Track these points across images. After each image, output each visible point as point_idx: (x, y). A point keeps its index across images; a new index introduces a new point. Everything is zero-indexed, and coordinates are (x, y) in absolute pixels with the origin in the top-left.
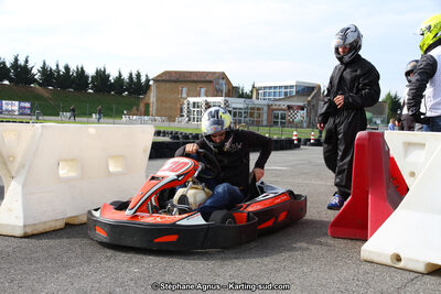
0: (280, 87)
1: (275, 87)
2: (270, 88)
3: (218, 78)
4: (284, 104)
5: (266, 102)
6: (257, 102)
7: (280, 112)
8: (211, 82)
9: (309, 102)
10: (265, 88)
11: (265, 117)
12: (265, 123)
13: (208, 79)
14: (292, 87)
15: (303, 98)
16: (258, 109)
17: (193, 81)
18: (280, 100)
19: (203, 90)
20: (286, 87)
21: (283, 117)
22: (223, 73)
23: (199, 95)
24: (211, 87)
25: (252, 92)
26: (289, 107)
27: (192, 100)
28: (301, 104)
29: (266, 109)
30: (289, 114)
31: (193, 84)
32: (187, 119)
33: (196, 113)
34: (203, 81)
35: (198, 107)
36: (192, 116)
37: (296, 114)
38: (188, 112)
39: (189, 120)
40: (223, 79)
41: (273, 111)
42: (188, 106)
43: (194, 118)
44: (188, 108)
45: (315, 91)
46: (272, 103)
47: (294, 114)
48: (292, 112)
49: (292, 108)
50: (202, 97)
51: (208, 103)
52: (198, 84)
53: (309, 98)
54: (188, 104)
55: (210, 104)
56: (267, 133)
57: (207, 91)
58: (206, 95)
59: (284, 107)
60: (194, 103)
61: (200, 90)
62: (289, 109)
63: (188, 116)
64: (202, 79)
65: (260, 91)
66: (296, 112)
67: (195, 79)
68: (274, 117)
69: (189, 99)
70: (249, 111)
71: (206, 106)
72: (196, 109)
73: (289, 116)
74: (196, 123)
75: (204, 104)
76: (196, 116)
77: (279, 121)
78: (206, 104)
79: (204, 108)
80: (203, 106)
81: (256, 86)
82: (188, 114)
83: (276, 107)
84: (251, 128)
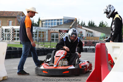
0: (55, 20)
1: (52, 20)
2: (49, 20)
3: (19, 15)
4: (57, 30)
5: (47, 28)
6: (42, 28)
7: (55, 34)
8: (15, 17)
10: (46, 20)
11: (47, 37)
12: (47, 40)
13: (14, 15)
16: (43, 32)
17: (7, 17)
18: (55, 27)
19: (11, 22)
20: (58, 20)
21: (57, 37)
22: (23, 12)
23: (8, 25)
24: (15, 20)
25: (39, 23)
26: (60, 31)
27: (4, 28)
28: (67, 29)
29: (47, 32)
30: (60, 35)
31: (5, 19)
32: (2, 39)
33: (7, 35)
34: (11, 17)
35: (8, 32)
36: (5, 37)
37: (64, 35)
38: (2, 35)
39: (3, 39)
40: (23, 15)
41: (51, 33)
42: (2, 31)
43: (6, 38)
44: (2, 32)
45: (74, 22)
46: (50, 29)
47: (63, 35)
48: (62, 33)
49: (62, 31)
50: (10, 26)
51: (14, 29)
52: (8, 18)
53: (71, 26)
54: (2, 30)
55: (15, 30)
56: (49, 46)
57: (13, 23)
58: (13, 25)
59: (57, 31)
60: (6, 30)
61: (9, 22)
62: (60, 32)
63: (2, 37)
64: (10, 16)
65: (43, 22)
66: (64, 34)
67: (6, 16)
68: (52, 36)
69: (2, 27)
70: (38, 33)
71: (13, 31)
72: (7, 33)
73: (60, 36)
74: (7, 41)
75: (12, 30)
76: (7, 37)
77: (55, 38)
78: (13, 30)
79: (12, 32)
80: (11, 31)
81: (41, 19)
82: (2, 36)
83: (53, 31)
84: (39, 43)
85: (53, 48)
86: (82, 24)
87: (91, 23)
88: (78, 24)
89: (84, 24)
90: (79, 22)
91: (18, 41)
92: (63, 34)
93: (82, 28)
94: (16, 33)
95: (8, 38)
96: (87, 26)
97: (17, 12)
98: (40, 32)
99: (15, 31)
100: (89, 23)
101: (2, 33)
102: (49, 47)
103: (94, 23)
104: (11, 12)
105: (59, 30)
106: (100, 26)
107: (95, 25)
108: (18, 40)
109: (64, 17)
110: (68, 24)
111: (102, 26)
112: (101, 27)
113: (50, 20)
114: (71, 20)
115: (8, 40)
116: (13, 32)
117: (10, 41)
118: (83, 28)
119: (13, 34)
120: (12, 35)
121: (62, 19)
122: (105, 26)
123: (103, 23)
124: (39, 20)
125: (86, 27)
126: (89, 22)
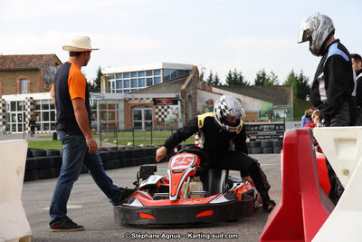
0: (140, 73)
1: (133, 73)
2: (126, 74)
3: (47, 64)
4: (148, 97)
5: (121, 96)
6: (108, 96)
7: (143, 110)
8: (37, 70)
9: (184, 92)
10: (118, 75)
11: (121, 117)
12: (122, 126)
13: (32, 65)
14: (157, 71)
15: (175, 87)
16: (111, 107)
17: (14, 71)
18: (141, 91)
19: (25, 83)
20: (149, 72)
21: (148, 116)
22: (55, 56)
23: (20, 91)
24: (36, 78)
25: (98, 81)
26: (156, 101)
27: (9, 98)
28: (173, 96)
29: (121, 106)
30: (157, 110)
31: (9, 75)
32: (4, 128)
33: (16, 118)
34: (25, 70)
35: (20, 109)
36: (11, 123)
37: (166, 110)
38: (4, 117)
39: (7, 129)
40: (57, 64)
41: (132, 107)
42: (3, 108)
43: (14, 125)
44: (4, 111)
45: (191, 75)
46: (130, 96)
47: (163, 110)
48: (160, 107)
49: (160, 102)
50: (25, 93)
51: (35, 101)
52: (17, 73)
53: (184, 87)
54: (4, 105)
55: (38, 103)
56: (129, 141)
57: (31, 84)
58: (31, 91)
59: (148, 101)
60: (13, 104)
61: (20, 83)
62: (155, 104)
63: (4, 123)
64: (23, 67)
65: (111, 81)
66: (166, 107)
67: (12, 67)
68: (135, 116)
69: (3, 97)
70: (98, 110)
71: (32, 107)
72: (17, 112)
73: (157, 113)
74: (17, 132)
75: (29, 104)
76: (17, 123)
77: (143, 121)
78: (31, 104)
79: (29, 110)
80: (26, 107)
81: (103, 72)
82: (4, 120)
83: (137, 102)
84: (103, 134)
85: (141, 145)
86: (211, 80)
87: (233, 76)
88: (201, 80)
89: (217, 79)
90: (202, 76)
91: (48, 132)
92: (163, 107)
93: (211, 91)
94: (42, 111)
95: (20, 125)
96: (225, 86)
97: (42, 56)
98: (103, 106)
99: (38, 107)
100: (230, 77)
101: (4, 114)
102: (129, 144)
103: (241, 78)
104: (25, 56)
105: (154, 99)
106: (257, 83)
107: (244, 81)
108: (45, 130)
109: (163, 64)
110: (176, 83)
111: (262, 84)
112: (260, 87)
113: (128, 73)
114: (182, 71)
115: (20, 130)
116: (32, 110)
117: (27, 132)
118: (214, 89)
119: (32, 113)
120: (29, 116)
121: (159, 70)
122: (271, 84)
123: (264, 75)
124: (100, 74)
125: (221, 87)
126: (230, 75)
